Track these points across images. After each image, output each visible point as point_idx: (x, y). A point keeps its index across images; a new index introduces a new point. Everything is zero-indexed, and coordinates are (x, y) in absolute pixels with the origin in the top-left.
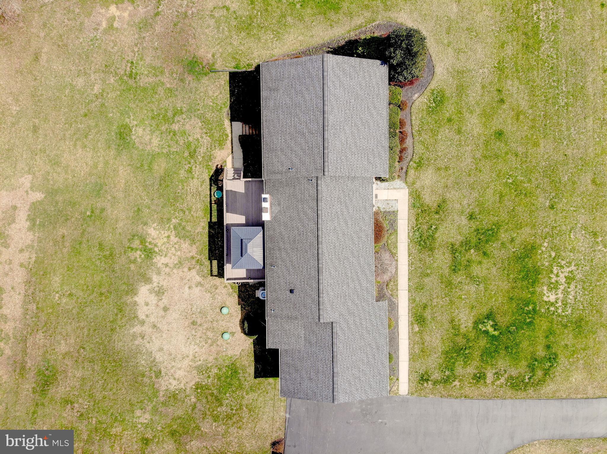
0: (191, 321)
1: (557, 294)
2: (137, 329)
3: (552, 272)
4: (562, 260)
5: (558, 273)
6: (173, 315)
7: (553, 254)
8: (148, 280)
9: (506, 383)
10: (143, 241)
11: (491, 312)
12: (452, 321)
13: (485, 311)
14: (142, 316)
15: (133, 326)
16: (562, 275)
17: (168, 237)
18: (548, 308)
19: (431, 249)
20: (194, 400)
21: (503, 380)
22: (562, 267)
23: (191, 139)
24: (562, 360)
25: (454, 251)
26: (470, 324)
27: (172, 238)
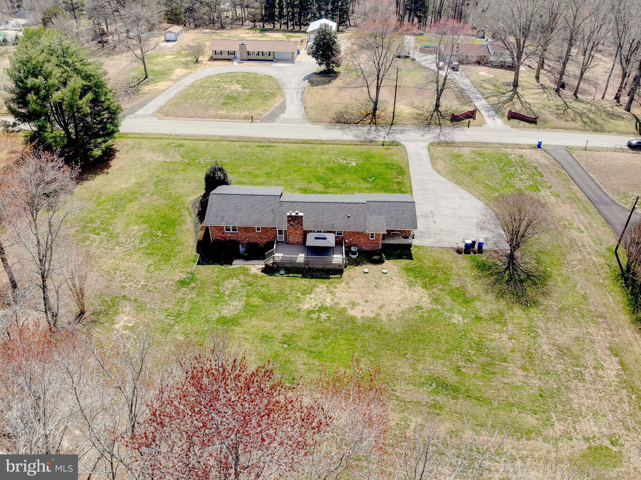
0: (375, 288)
1: (352, 163)
2: (384, 318)
3: (341, 164)
4: (334, 161)
5: (341, 162)
7: (332, 163)
9: (401, 176)
10: (312, 312)
12: (367, 189)
13: (361, 180)
14: (373, 315)
15: (381, 320)
16: (343, 161)
17: (311, 298)
18: (360, 165)
20: (436, 290)
21: (399, 177)
22: (338, 161)
23: (239, 285)
24: (387, 162)
25: (328, 187)
26: (369, 184)
27: (311, 296)
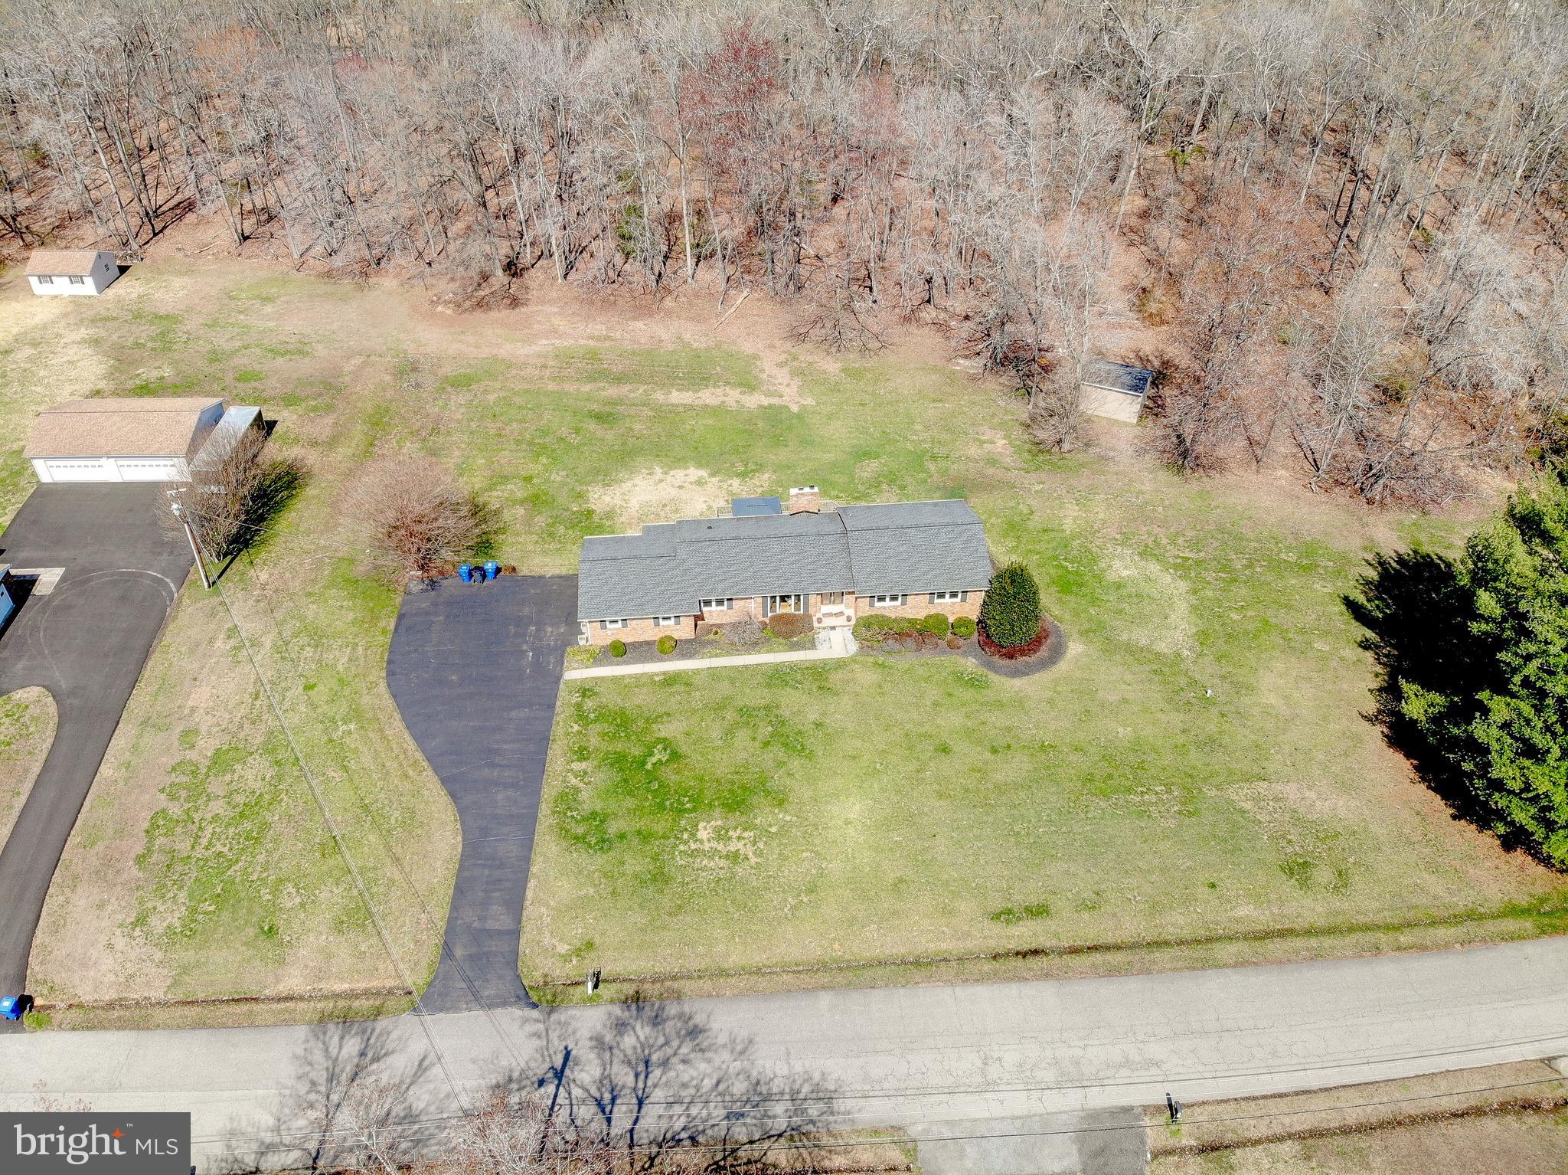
0: (667, 504)
1: (709, 841)
2: (658, 470)
3: (745, 830)
4: (766, 843)
5: (744, 838)
6: (674, 492)
7: (774, 829)
8: (713, 475)
9: (568, 787)
10: (756, 471)
11: (680, 757)
12: (669, 715)
13: (684, 749)
14: (672, 473)
15: (661, 468)
16: (740, 845)
18: (686, 830)
19: (769, 686)
20: (575, 509)
21: (574, 781)
22: (754, 843)
24: (601, 860)
25: (767, 708)
26: (663, 734)
